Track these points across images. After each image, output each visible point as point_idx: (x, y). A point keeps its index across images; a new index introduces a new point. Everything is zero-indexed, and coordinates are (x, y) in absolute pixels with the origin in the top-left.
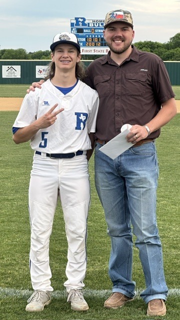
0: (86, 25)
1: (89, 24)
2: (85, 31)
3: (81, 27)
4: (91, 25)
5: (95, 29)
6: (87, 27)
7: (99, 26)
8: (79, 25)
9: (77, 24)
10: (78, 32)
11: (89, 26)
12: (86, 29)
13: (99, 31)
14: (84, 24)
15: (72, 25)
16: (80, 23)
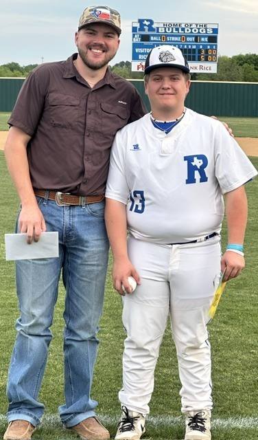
0: (153, 30)
1: (158, 28)
2: (152, 38)
3: (146, 32)
4: (161, 30)
5: (167, 36)
6: (155, 33)
7: (172, 32)
8: (144, 30)
9: (142, 29)
10: (142, 40)
11: (158, 32)
12: (154, 35)
13: (173, 39)
14: (151, 29)
15: (134, 29)
16: (145, 27)
